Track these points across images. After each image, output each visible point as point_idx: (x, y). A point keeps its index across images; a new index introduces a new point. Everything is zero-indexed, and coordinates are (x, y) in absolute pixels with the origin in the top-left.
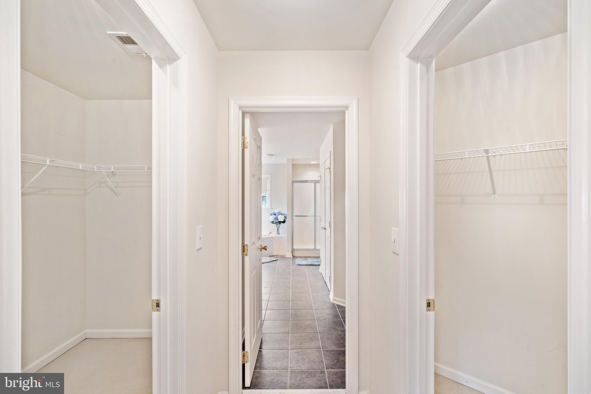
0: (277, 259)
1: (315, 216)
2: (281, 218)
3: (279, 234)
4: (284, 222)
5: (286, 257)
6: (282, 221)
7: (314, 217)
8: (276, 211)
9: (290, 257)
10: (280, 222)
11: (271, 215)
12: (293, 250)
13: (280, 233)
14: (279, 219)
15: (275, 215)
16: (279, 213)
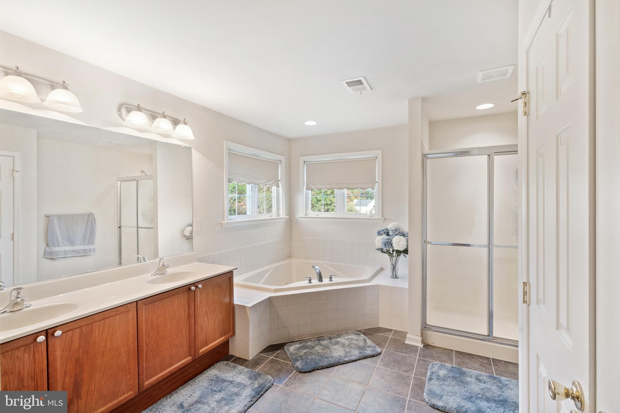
0: (379, 350)
1: (489, 246)
2: (398, 243)
3: (396, 277)
4: (406, 251)
5: (407, 345)
6: (402, 249)
7: (486, 249)
8: (390, 226)
9: (416, 347)
10: (399, 252)
11: (379, 233)
12: (425, 327)
13: (398, 275)
14: (394, 245)
15: (388, 234)
16: (396, 230)
